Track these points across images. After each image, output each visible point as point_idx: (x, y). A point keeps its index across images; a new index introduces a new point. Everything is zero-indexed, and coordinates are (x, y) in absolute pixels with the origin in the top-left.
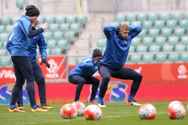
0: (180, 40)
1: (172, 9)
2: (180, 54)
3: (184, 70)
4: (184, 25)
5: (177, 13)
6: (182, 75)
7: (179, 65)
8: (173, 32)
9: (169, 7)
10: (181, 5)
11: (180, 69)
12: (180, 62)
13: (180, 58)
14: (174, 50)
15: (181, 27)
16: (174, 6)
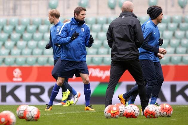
0: (16, 45)
1: (9, 15)
2: (16, 58)
3: (18, 73)
4: (20, 30)
5: (14, 19)
6: (17, 78)
7: (15, 68)
8: (9, 37)
9: (6, 13)
10: (18, 11)
11: (16, 72)
12: (15, 65)
13: (15, 61)
14: (10, 54)
15: (17, 32)
16: (11, 12)
